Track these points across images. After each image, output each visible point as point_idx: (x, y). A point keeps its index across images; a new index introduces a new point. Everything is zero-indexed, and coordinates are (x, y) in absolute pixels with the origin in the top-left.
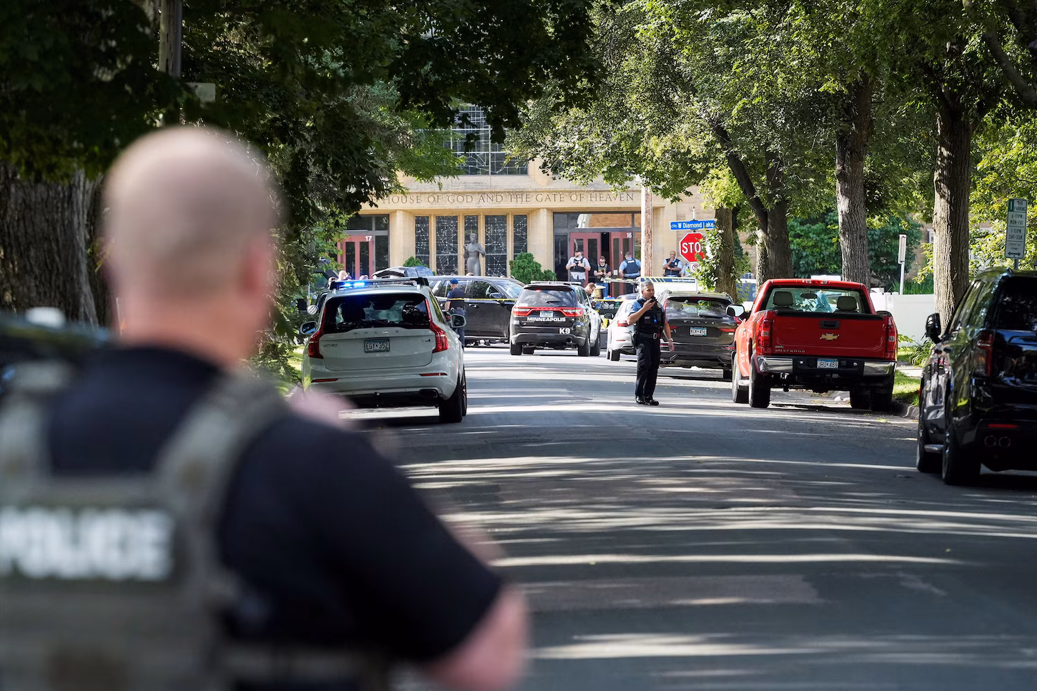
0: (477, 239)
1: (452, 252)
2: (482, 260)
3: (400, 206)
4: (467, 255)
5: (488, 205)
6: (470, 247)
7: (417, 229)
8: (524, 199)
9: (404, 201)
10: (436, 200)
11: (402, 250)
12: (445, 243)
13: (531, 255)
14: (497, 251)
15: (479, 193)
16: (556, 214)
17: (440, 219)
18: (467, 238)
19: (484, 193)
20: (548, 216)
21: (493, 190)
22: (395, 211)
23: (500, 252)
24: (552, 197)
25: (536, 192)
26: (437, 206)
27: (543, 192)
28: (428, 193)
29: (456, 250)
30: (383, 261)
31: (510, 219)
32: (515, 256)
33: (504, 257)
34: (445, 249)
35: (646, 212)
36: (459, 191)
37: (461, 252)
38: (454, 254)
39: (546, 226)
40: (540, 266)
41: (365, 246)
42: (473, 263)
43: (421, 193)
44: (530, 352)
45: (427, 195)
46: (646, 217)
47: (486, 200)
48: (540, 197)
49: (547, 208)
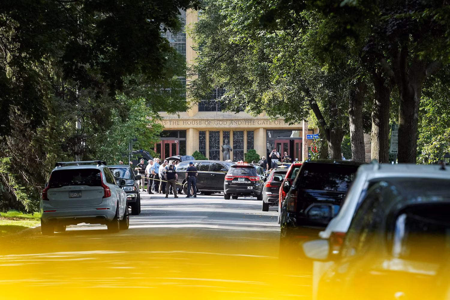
0: (229, 142)
1: (217, 149)
2: (231, 153)
3: (191, 126)
4: (223, 150)
5: (234, 126)
6: (225, 146)
7: (200, 137)
8: (252, 123)
9: (193, 123)
10: (209, 123)
11: (192, 148)
12: (214, 144)
13: (255, 151)
14: (239, 148)
15: (230, 120)
16: (267, 130)
17: (211, 133)
18: (224, 142)
19: (232, 120)
20: (263, 131)
21: (237, 119)
22: (189, 129)
23: (241, 148)
24: (265, 122)
25: (258, 120)
26: (209, 126)
27: (262, 120)
28: (205, 120)
29: (219, 148)
30: (183, 152)
31: (245, 133)
32: (248, 151)
33: (243, 151)
34: (213, 147)
35: (305, 130)
36: (220, 119)
37: (221, 149)
38: (218, 150)
39: (262, 136)
40: (259, 156)
41: (174, 145)
42: (226, 154)
43: (202, 120)
45: (205, 121)
46: (305, 132)
47: (233, 124)
48: (260, 122)
49: (263, 128)
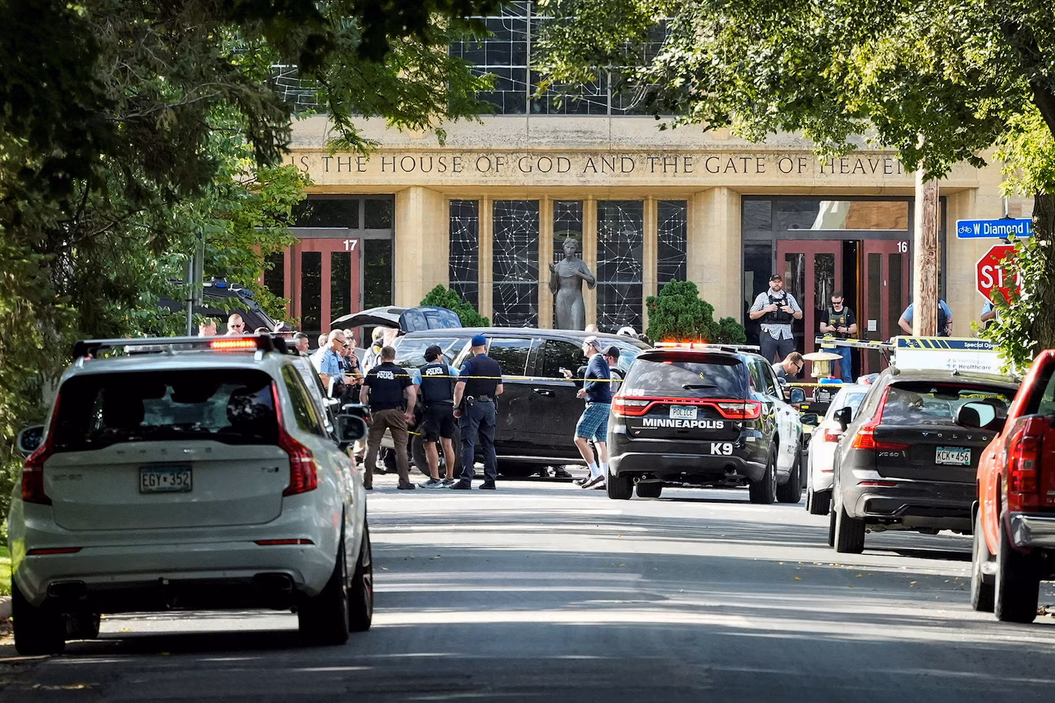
0: (579, 249)
1: (526, 277)
2: (590, 296)
3: (418, 177)
4: (556, 284)
5: (603, 178)
6: (563, 267)
7: (453, 227)
8: (680, 167)
9: (426, 166)
10: (494, 166)
11: (420, 272)
12: (512, 259)
13: (692, 287)
14: (622, 277)
15: (584, 152)
16: (747, 199)
17: (502, 209)
18: (558, 246)
19: (595, 153)
20: (730, 203)
21: (615, 147)
22: (406, 189)
23: (630, 277)
24: (739, 164)
25: (706, 152)
26: (494, 180)
27: (722, 152)
28: (477, 151)
29: (534, 273)
30: (381, 289)
31: (651, 209)
32: (660, 287)
33: (638, 290)
34: (512, 271)
35: (926, 199)
36: (543, 147)
37: (545, 277)
38: (530, 282)
39: (725, 225)
40: (711, 309)
41: (342, 262)
42: (570, 300)
43: (463, 152)
44: (651, 492)
45: (475, 156)
46: (925, 209)
47: (599, 169)
48: (713, 164)
49: (729, 188)
